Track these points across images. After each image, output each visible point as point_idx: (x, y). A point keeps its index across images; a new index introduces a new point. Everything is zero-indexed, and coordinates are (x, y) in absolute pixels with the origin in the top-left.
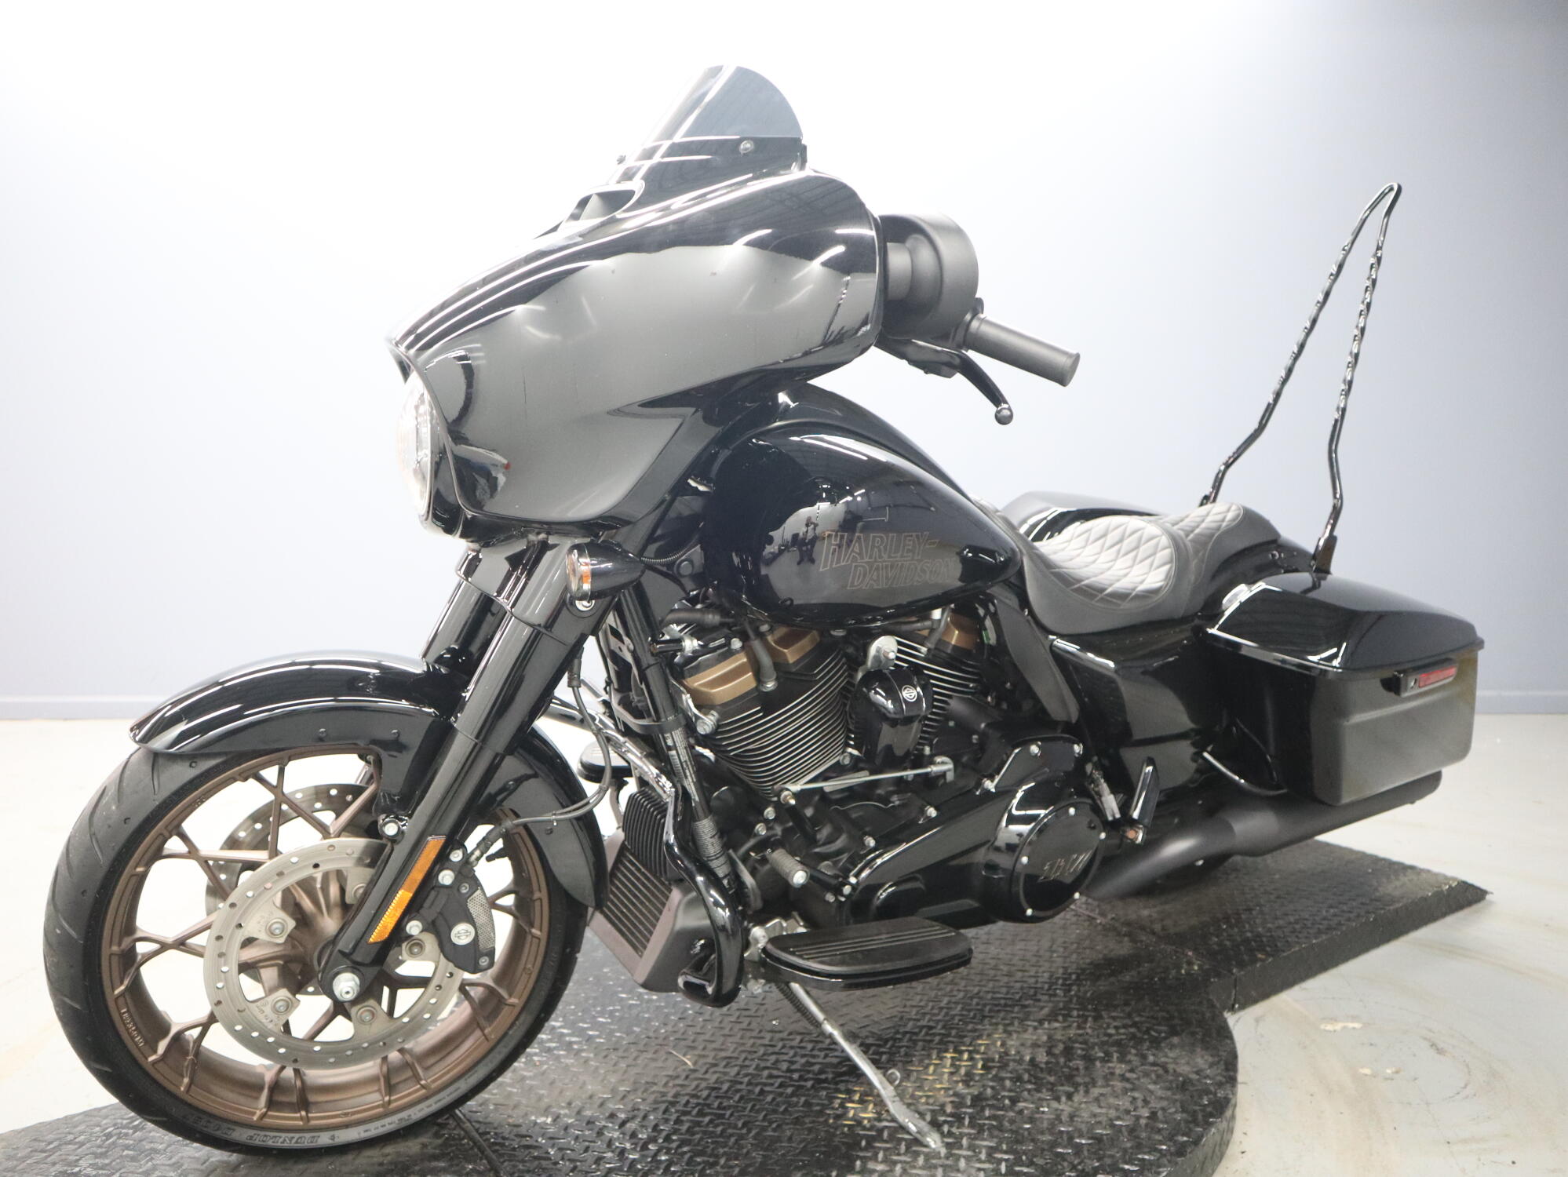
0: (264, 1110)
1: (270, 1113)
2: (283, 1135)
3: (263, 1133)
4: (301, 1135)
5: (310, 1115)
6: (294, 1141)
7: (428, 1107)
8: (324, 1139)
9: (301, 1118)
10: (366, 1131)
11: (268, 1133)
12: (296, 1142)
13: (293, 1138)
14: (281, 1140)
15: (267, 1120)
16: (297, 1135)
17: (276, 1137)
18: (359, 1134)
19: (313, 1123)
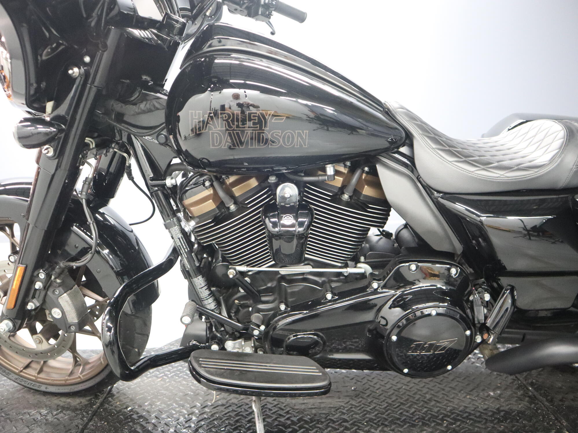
0: (22, 369)
1: (24, 371)
2: (29, 381)
3: (21, 378)
4: (35, 383)
5: (38, 376)
6: (32, 385)
7: (82, 386)
8: (43, 388)
9: (35, 376)
10: (58, 389)
11: (23, 379)
12: (33, 386)
13: (31, 384)
14: (27, 383)
15: (22, 373)
16: (34, 383)
17: (26, 381)
18: (56, 389)
19: (39, 380)
